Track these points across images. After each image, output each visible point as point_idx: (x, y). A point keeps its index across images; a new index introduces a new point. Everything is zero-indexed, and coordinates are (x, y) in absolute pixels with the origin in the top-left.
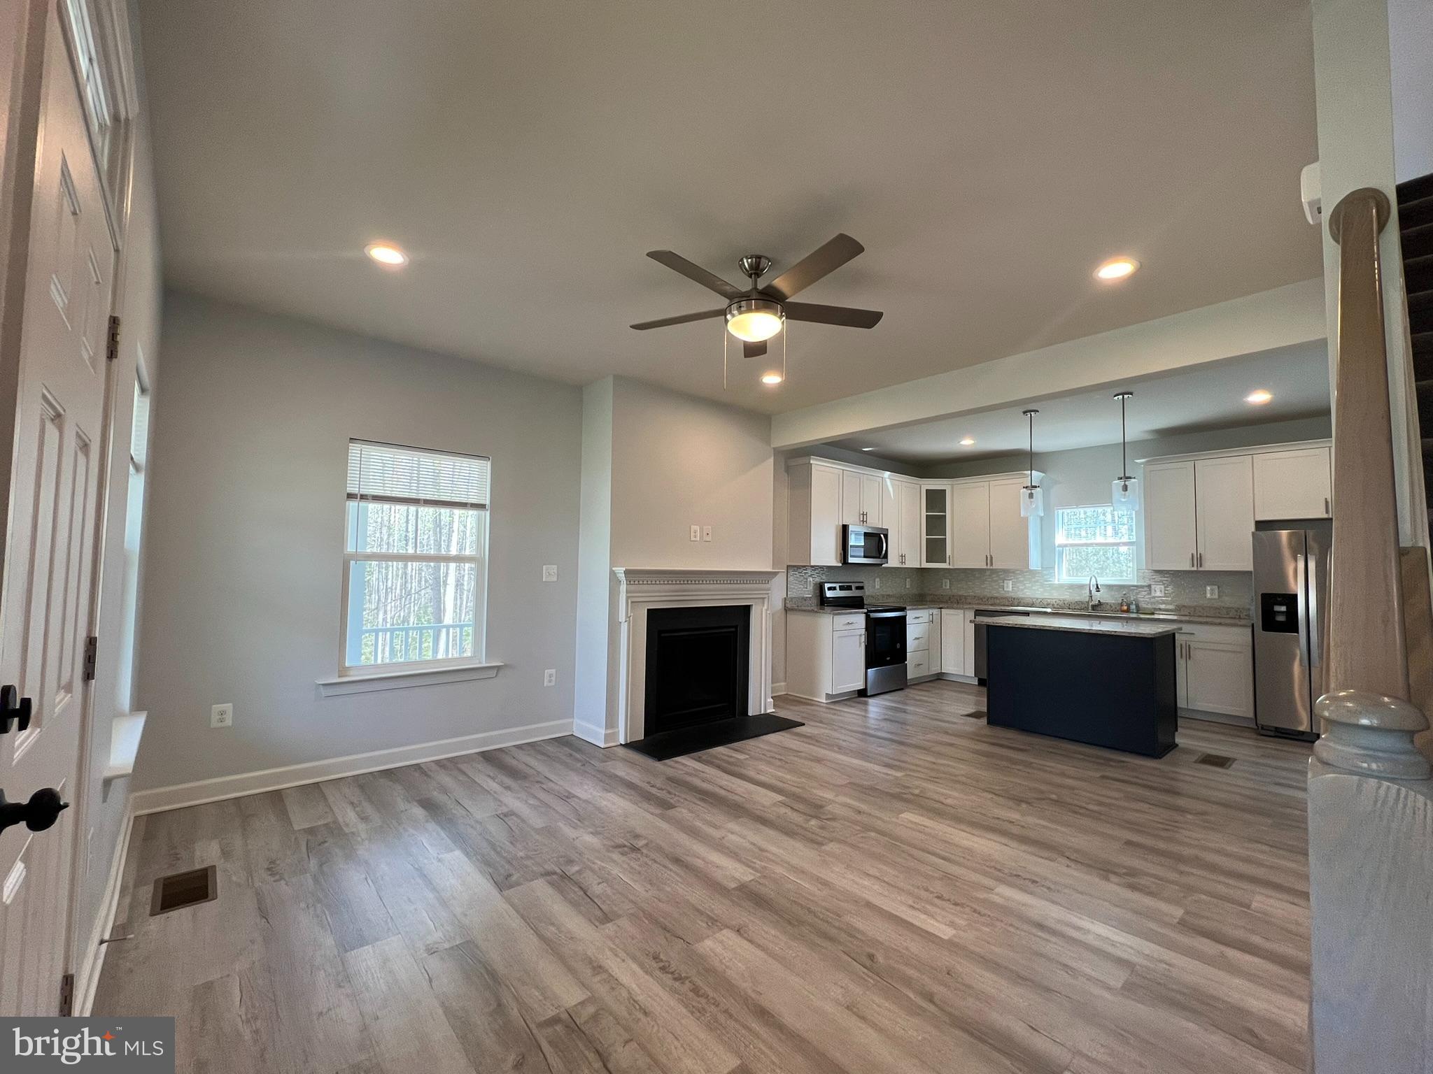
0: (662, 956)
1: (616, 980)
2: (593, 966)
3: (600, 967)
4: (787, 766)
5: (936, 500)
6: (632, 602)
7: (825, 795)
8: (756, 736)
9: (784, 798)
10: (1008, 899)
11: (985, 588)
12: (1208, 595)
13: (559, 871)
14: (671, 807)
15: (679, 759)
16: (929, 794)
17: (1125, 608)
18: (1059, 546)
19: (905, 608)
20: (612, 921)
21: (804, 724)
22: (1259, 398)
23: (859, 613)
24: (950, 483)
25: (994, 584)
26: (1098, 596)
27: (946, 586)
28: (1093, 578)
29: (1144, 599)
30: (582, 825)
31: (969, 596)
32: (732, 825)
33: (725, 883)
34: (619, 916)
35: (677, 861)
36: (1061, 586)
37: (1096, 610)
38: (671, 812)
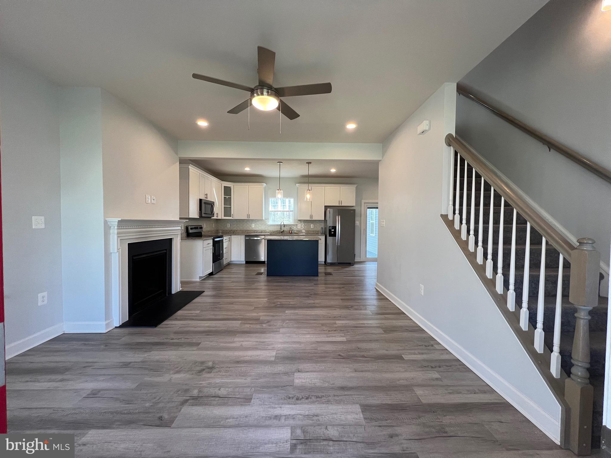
0: (290, 396)
1: (289, 415)
2: (273, 418)
3: (276, 416)
4: (222, 309)
5: (227, 191)
6: (120, 240)
7: (253, 315)
8: (190, 302)
9: (241, 321)
10: (342, 324)
11: (244, 227)
12: (311, 227)
13: (188, 398)
14: (199, 344)
15: (165, 322)
16: (283, 303)
17: (291, 232)
18: (271, 211)
19: (223, 236)
20: (252, 399)
21: (204, 291)
22: (333, 171)
23: (210, 239)
24: (233, 184)
25: (247, 225)
26: (283, 229)
27: (228, 226)
28: (282, 222)
29: (295, 228)
30: (163, 373)
31: (238, 230)
32: (236, 339)
33: (268, 359)
34: (252, 395)
35: (238, 362)
36: (271, 225)
37: (282, 233)
38: (200, 346)
